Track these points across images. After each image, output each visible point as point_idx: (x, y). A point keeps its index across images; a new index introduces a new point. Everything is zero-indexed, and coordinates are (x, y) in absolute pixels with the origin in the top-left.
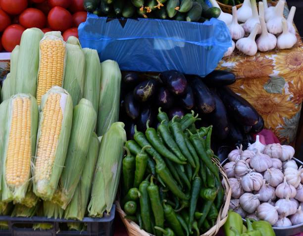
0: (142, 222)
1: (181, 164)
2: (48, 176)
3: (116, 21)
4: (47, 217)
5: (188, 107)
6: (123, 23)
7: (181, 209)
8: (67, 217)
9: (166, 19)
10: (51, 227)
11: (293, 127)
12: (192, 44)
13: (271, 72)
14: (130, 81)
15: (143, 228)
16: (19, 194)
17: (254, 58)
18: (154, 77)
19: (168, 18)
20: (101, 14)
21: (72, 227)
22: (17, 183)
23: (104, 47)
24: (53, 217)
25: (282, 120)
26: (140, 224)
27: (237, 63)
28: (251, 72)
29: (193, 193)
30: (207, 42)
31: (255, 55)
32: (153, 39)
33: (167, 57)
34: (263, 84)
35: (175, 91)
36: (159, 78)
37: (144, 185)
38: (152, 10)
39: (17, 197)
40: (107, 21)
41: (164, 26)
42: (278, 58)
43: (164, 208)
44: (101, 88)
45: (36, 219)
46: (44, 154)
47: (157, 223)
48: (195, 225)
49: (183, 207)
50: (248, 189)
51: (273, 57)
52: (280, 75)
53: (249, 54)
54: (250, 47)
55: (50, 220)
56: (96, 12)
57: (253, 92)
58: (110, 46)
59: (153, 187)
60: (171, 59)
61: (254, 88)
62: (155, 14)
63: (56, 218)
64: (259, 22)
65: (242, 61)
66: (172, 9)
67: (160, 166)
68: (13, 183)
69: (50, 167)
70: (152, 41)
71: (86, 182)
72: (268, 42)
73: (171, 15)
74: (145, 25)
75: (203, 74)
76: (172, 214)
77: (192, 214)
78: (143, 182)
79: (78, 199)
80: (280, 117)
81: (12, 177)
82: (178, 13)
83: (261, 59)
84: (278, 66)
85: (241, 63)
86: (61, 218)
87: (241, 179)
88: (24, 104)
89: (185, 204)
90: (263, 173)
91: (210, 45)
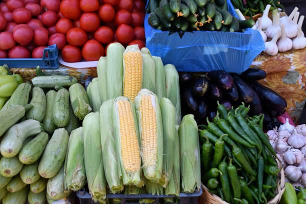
0: (223, 194)
1: (252, 148)
2: (155, 163)
3: (176, 35)
4: (151, 194)
5: (235, 99)
6: (181, 36)
7: (250, 183)
8: (167, 194)
9: (214, 31)
10: (153, 201)
11: (302, 109)
12: (234, 49)
13: (289, 68)
14: (188, 80)
15: (225, 200)
16: (136, 179)
17: (276, 57)
18: (201, 76)
19: (216, 30)
20: (164, 29)
21: (168, 200)
22: (134, 170)
23: (165, 55)
24: (156, 194)
25: (294, 104)
26: (222, 196)
27: (263, 62)
28: (273, 68)
29: (259, 170)
30: (246, 47)
31: (277, 55)
32: (203, 47)
33: (213, 60)
34: (282, 77)
35: (226, 87)
36: (207, 76)
37: (223, 165)
38: (204, 24)
39: (135, 181)
40: (170, 34)
41: (214, 36)
42: (294, 57)
43: (241, 184)
44: (166, 87)
45: (143, 196)
46: (148, 145)
47: (235, 196)
48: (263, 195)
49: (252, 180)
50: (292, 163)
51: (290, 56)
52: (296, 70)
53: (272, 54)
54: (274, 50)
55: (154, 197)
56: (159, 28)
57: (274, 83)
58: (169, 54)
59: (231, 168)
60: (216, 62)
61: (274, 81)
62: (206, 28)
63: (158, 195)
64: (280, 30)
65: (266, 60)
66: (219, 22)
67: (237, 150)
68: (130, 170)
69: (155, 156)
70: (202, 48)
71: (177, 165)
72: (286, 44)
73: (218, 28)
74: (199, 35)
75: (240, 72)
76: (247, 187)
77: (260, 187)
78: (222, 163)
79: (174, 179)
80: (293, 101)
81: (129, 165)
82: (223, 25)
83: (281, 57)
84: (295, 63)
85: (266, 62)
86: (162, 194)
87: (283, 154)
88: (126, 105)
89: (253, 178)
90: (300, 149)
91: (248, 49)
